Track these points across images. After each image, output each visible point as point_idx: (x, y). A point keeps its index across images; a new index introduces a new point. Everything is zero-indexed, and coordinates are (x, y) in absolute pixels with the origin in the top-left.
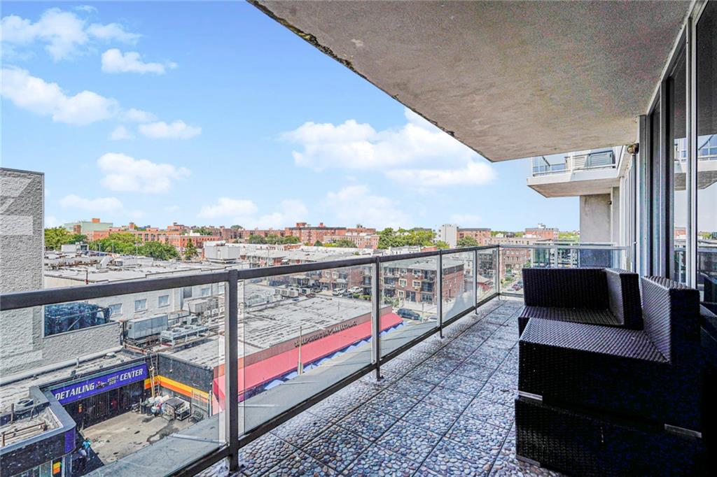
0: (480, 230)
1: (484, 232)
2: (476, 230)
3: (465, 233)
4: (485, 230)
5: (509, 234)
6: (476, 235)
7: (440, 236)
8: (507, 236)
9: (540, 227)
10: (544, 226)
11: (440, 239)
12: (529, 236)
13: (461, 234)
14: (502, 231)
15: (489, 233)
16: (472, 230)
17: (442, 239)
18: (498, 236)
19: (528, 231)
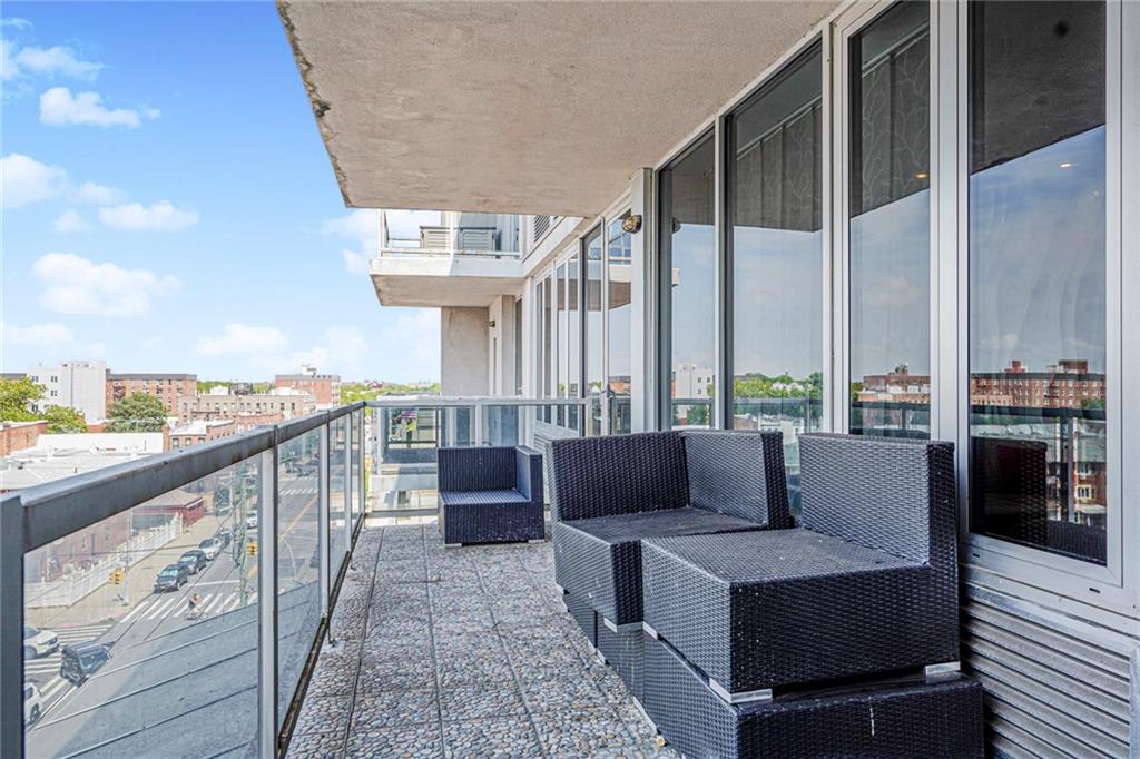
0: (170, 378)
1: (180, 384)
2: (160, 378)
3: (128, 384)
4: (182, 378)
5: (242, 387)
6: (159, 391)
7: (53, 393)
8: (237, 393)
9: (305, 372)
10: (314, 370)
11: (53, 401)
12: (284, 391)
13: (116, 389)
14: (225, 381)
15: (194, 385)
16: (147, 378)
17: (61, 401)
18: (215, 391)
19: (282, 381)
